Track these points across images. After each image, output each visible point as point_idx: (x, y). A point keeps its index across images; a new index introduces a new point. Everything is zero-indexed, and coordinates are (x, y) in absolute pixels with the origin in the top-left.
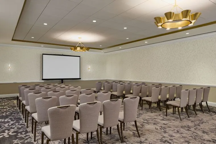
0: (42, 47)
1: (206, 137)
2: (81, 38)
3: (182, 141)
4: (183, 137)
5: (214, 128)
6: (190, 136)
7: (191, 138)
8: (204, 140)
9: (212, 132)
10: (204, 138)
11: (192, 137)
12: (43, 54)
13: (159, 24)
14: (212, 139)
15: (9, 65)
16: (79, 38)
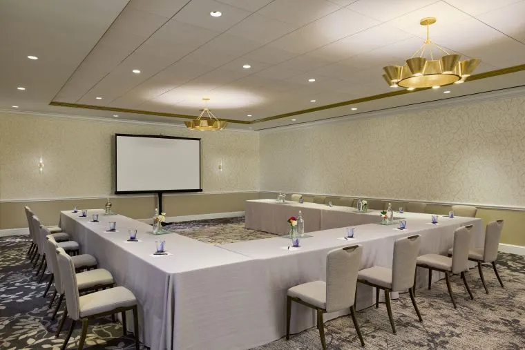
0: (115, 118)
1: (490, 315)
2: (208, 99)
3: (441, 323)
4: (442, 315)
5: (504, 296)
6: (456, 314)
7: (459, 317)
8: (485, 320)
9: (500, 305)
10: (486, 316)
11: (461, 315)
12: (117, 135)
13: (392, 81)
14: (502, 319)
15: (39, 160)
16: (204, 99)
